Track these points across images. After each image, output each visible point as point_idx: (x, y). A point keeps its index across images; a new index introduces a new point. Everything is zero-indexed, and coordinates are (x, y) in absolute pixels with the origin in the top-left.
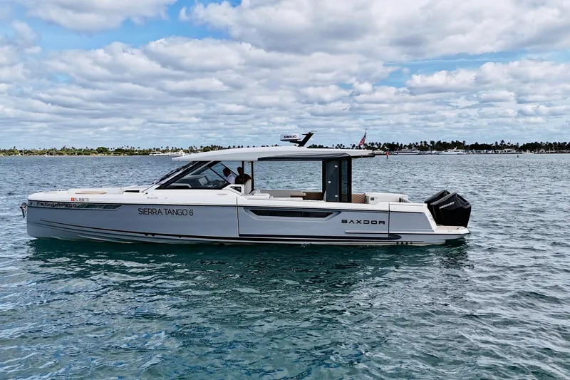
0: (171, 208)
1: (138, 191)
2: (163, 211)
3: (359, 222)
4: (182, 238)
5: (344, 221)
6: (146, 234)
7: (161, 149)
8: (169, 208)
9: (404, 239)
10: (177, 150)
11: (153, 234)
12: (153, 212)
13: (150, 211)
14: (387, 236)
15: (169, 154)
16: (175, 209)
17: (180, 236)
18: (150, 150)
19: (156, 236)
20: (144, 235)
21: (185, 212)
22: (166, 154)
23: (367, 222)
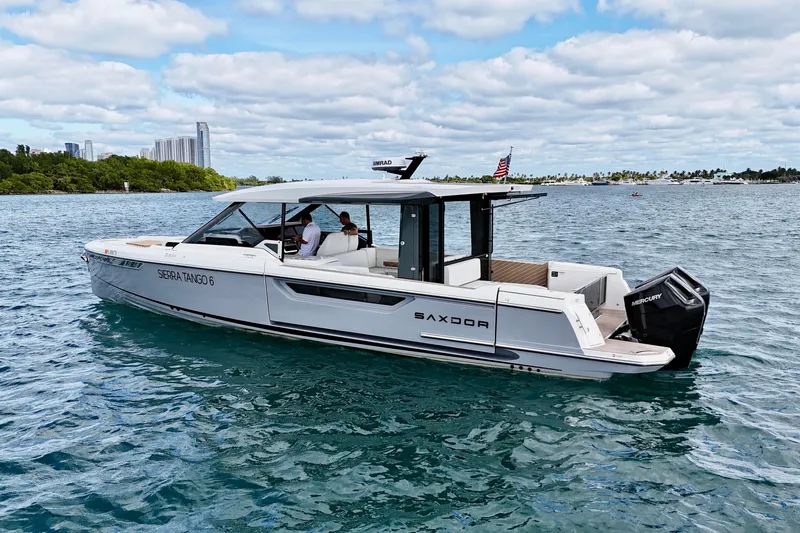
0: (190, 272)
2: (182, 276)
3: (443, 319)
4: (206, 318)
5: (419, 316)
6: (172, 307)
7: (558, 177)
9: (523, 359)
10: (576, 178)
11: (178, 309)
12: (172, 276)
13: (169, 273)
14: (492, 351)
15: (566, 182)
17: (205, 315)
18: (544, 178)
19: (180, 311)
20: (170, 309)
21: (204, 279)
22: (562, 183)
23: (457, 321)
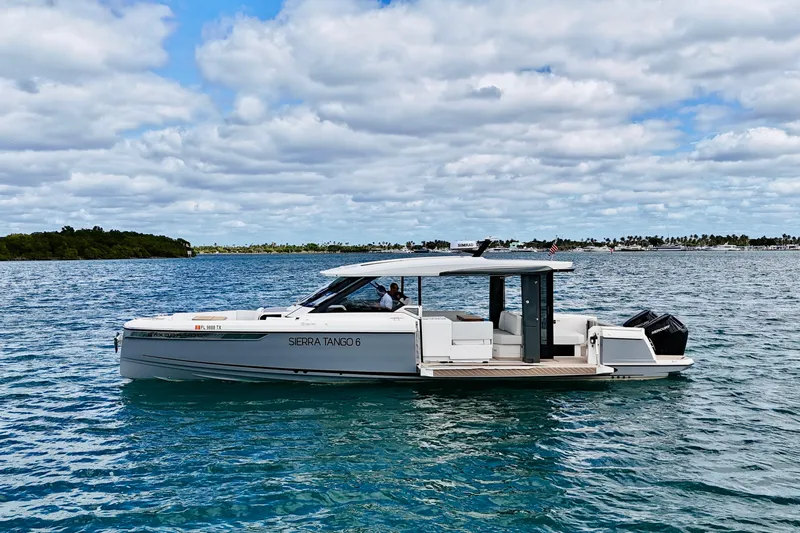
0: (333, 337)
1: (280, 316)
2: (322, 341)
4: (343, 375)
6: (296, 371)
8: (329, 336)
11: (305, 371)
12: (308, 342)
13: (305, 340)
16: (338, 337)
17: (341, 372)
19: (308, 373)
20: (293, 372)
21: (350, 342)
